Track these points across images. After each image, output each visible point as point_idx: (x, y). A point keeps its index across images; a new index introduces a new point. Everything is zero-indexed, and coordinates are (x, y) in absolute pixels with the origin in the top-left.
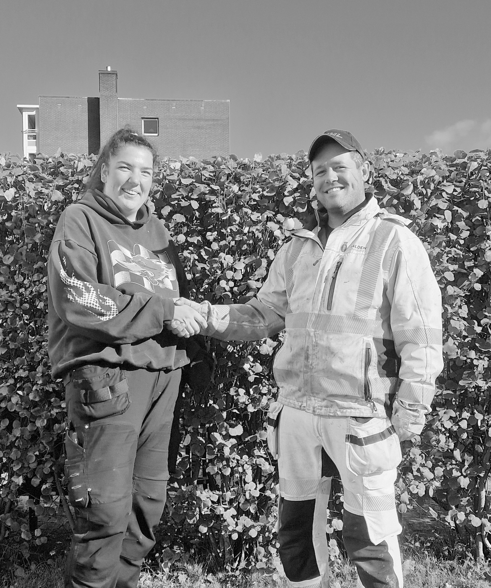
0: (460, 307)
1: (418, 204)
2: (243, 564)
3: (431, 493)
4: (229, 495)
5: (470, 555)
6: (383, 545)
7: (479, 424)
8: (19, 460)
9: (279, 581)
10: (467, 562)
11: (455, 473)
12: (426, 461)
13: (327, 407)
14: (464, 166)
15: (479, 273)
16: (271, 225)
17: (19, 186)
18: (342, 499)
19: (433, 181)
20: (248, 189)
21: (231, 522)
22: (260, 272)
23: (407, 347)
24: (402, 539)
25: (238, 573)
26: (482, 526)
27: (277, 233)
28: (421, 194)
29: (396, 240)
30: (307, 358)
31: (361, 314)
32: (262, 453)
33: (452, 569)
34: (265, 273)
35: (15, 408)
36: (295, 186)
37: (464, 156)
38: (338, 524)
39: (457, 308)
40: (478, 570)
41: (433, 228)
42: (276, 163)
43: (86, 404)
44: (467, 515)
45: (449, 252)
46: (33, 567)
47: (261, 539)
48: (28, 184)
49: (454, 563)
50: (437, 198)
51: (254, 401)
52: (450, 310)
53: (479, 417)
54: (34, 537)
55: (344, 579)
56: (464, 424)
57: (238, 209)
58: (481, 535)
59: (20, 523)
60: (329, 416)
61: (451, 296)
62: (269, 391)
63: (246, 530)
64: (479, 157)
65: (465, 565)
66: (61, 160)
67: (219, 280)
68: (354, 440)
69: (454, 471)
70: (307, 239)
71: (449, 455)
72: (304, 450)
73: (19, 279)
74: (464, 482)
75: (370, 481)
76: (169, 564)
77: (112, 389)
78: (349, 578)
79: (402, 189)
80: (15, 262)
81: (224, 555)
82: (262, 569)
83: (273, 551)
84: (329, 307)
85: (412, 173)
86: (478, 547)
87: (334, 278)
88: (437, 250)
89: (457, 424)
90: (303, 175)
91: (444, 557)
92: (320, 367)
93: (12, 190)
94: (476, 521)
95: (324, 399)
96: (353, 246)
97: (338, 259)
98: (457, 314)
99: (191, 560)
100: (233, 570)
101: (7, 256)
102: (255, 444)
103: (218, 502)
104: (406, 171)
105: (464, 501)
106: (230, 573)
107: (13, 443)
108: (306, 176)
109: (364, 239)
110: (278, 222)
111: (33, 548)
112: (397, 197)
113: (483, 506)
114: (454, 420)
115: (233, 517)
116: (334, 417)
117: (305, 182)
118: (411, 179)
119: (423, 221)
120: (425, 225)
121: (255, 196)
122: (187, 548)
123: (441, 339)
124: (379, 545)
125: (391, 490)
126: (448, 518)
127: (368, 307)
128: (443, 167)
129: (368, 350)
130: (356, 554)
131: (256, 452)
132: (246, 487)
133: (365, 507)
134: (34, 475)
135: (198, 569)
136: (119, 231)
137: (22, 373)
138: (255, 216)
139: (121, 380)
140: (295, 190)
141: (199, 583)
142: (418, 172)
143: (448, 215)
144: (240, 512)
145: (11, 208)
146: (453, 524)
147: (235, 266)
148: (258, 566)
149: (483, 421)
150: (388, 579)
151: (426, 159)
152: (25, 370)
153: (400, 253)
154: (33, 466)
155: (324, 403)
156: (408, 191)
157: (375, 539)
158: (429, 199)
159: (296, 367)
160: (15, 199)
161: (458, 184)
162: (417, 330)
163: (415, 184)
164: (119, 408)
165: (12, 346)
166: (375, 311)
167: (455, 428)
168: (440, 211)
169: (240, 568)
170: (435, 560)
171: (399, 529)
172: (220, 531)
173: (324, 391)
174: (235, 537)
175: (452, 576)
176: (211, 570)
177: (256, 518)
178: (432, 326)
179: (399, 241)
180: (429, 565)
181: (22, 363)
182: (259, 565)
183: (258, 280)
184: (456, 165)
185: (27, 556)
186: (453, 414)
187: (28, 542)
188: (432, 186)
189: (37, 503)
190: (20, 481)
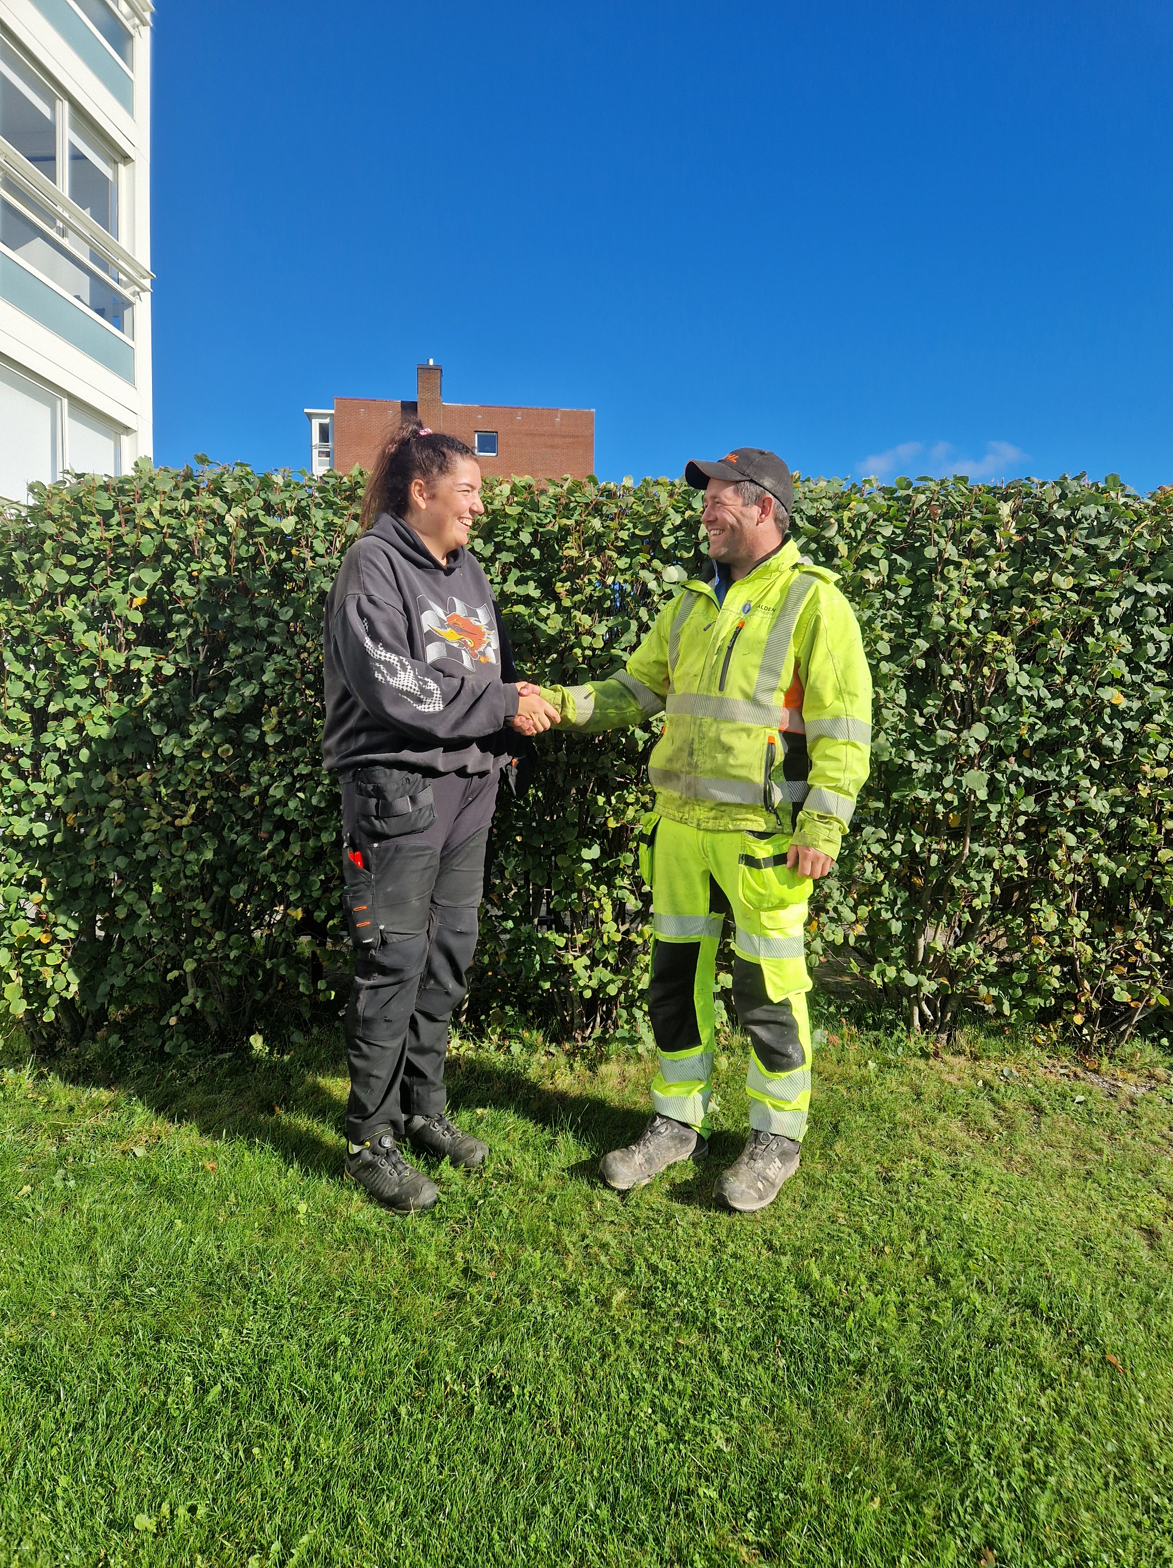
0: (897, 691)
1: (843, 550)
2: (598, 1032)
3: (852, 941)
4: (580, 939)
5: (902, 1024)
6: (785, 1005)
7: (918, 849)
8: (298, 887)
9: (645, 1054)
10: (897, 1033)
11: (886, 915)
12: (845, 898)
13: (715, 818)
14: (908, 499)
15: (923, 645)
16: (644, 574)
17: (301, 513)
18: (732, 947)
19: (865, 519)
20: (613, 524)
21: (582, 975)
22: (629, 638)
23: (823, 742)
24: (812, 999)
25: (590, 1043)
26: (919, 985)
27: (652, 585)
28: (848, 536)
29: (815, 600)
30: (691, 754)
31: (763, 698)
32: (626, 882)
33: (877, 1042)
34: (635, 640)
35: (294, 816)
36: (678, 522)
37: (909, 485)
38: (726, 980)
39: (892, 692)
40: (912, 1045)
41: (864, 583)
42: (654, 490)
43: (377, 818)
44: (899, 971)
45: (884, 617)
46: (315, 1031)
47: (622, 998)
48: (314, 510)
49: (880, 1034)
50: (870, 542)
51: (618, 813)
52: (882, 694)
53: (918, 840)
54: (317, 991)
55: (733, 1053)
56: (897, 849)
57: (599, 551)
58: (917, 998)
59: (299, 972)
60: (719, 831)
61: (885, 675)
62: (637, 799)
63: (603, 985)
64: (928, 489)
65: (895, 1037)
66: (359, 479)
67: (572, 647)
68: (750, 861)
69: (883, 913)
70: (700, 594)
71: (876, 889)
72: (687, 876)
73: (301, 640)
74: (896, 927)
75: (771, 918)
76: (499, 1030)
77: (413, 799)
78: (739, 1051)
79: (823, 529)
80: (296, 617)
81: (572, 1019)
82: (623, 1038)
83: (639, 1014)
84: (721, 688)
85: (837, 508)
86: (912, 1014)
87: (730, 649)
88: (868, 613)
89: (888, 847)
90: (690, 507)
91: (867, 1025)
92: (709, 765)
93: (292, 520)
94: (910, 979)
95: (712, 809)
96: (758, 606)
97: (737, 623)
98: (892, 700)
99: (529, 1025)
100: (584, 1039)
101: (285, 609)
102: (617, 870)
103: (566, 948)
104: (829, 504)
105: (896, 952)
106: (580, 1044)
107: (289, 863)
108: (693, 509)
109: (774, 597)
110: (655, 571)
111: (315, 1005)
112: (816, 540)
113: (920, 958)
114: (886, 844)
115: (586, 967)
116: (725, 831)
117: (691, 517)
118: (836, 516)
119: (850, 573)
120: (853, 578)
121: (624, 534)
122: (523, 1010)
123: (869, 734)
124: (780, 1004)
125: (798, 931)
126: (874, 975)
127: (773, 690)
128: (880, 500)
129: (771, 745)
130: (749, 1015)
131: (618, 881)
132: (604, 928)
133: (762, 952)
134: (318, 908)
135: (537, 1036)
136: (428, 577)
137: (303, 769)
138: (623, 563)
139: (425, 788)
140: (677, 528)
141: (537, 1056)
142: (846, 507)
143: (884, 565)
144: (595, 962)
145: (292, 544)
146: (879, 982)
147: (594, 630)
148: (617, 1035)
149: (923, 845)
150: (790, 1050)
151: (856, 488)
152: (307, 764)
153: (818, 619)
154: (316, 894)
155: (712, 814)
156: (832, 532)
157: (774, 995)
158: (859, 543)
159: (677, 766)
160: (295, 532)
161: (898, 524)
162: (836, 719)
163: (840, 522)
164: (421, 824)
165: (290, 732)
166: (782, 696)
167: (886, 854)
168: (875, 561)
169: (594, 1036)
170: (854, 1030)
171: (808, 984)
172: (567, 986)
173: (713, 797)
174: (588, 994)
175: (878, 1052)
176: (556, 1039)
177: (616, 971)
178: (857, 716)
179: (818, 602)
180: (846, 1037)
181: (304, 754)
182: (619, 1033)
183: (624, 650)
184: (897, 499)
185: (307, 1016)
186: (884, 836)
187: (309, 996)
188: (864, 526)
189: (323, 944)
190: (298, 914)
